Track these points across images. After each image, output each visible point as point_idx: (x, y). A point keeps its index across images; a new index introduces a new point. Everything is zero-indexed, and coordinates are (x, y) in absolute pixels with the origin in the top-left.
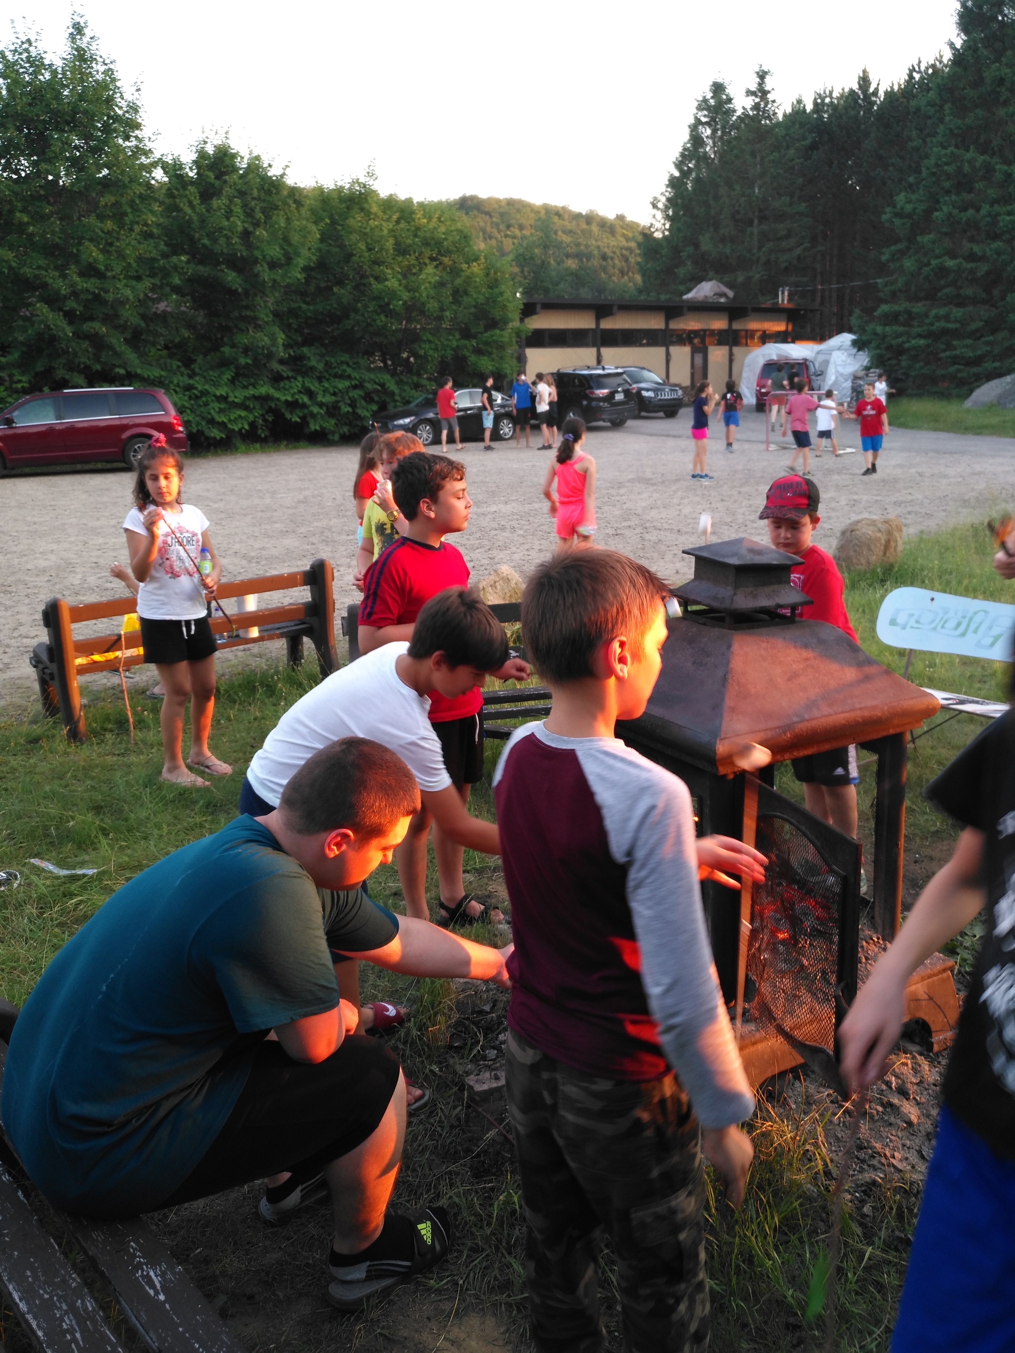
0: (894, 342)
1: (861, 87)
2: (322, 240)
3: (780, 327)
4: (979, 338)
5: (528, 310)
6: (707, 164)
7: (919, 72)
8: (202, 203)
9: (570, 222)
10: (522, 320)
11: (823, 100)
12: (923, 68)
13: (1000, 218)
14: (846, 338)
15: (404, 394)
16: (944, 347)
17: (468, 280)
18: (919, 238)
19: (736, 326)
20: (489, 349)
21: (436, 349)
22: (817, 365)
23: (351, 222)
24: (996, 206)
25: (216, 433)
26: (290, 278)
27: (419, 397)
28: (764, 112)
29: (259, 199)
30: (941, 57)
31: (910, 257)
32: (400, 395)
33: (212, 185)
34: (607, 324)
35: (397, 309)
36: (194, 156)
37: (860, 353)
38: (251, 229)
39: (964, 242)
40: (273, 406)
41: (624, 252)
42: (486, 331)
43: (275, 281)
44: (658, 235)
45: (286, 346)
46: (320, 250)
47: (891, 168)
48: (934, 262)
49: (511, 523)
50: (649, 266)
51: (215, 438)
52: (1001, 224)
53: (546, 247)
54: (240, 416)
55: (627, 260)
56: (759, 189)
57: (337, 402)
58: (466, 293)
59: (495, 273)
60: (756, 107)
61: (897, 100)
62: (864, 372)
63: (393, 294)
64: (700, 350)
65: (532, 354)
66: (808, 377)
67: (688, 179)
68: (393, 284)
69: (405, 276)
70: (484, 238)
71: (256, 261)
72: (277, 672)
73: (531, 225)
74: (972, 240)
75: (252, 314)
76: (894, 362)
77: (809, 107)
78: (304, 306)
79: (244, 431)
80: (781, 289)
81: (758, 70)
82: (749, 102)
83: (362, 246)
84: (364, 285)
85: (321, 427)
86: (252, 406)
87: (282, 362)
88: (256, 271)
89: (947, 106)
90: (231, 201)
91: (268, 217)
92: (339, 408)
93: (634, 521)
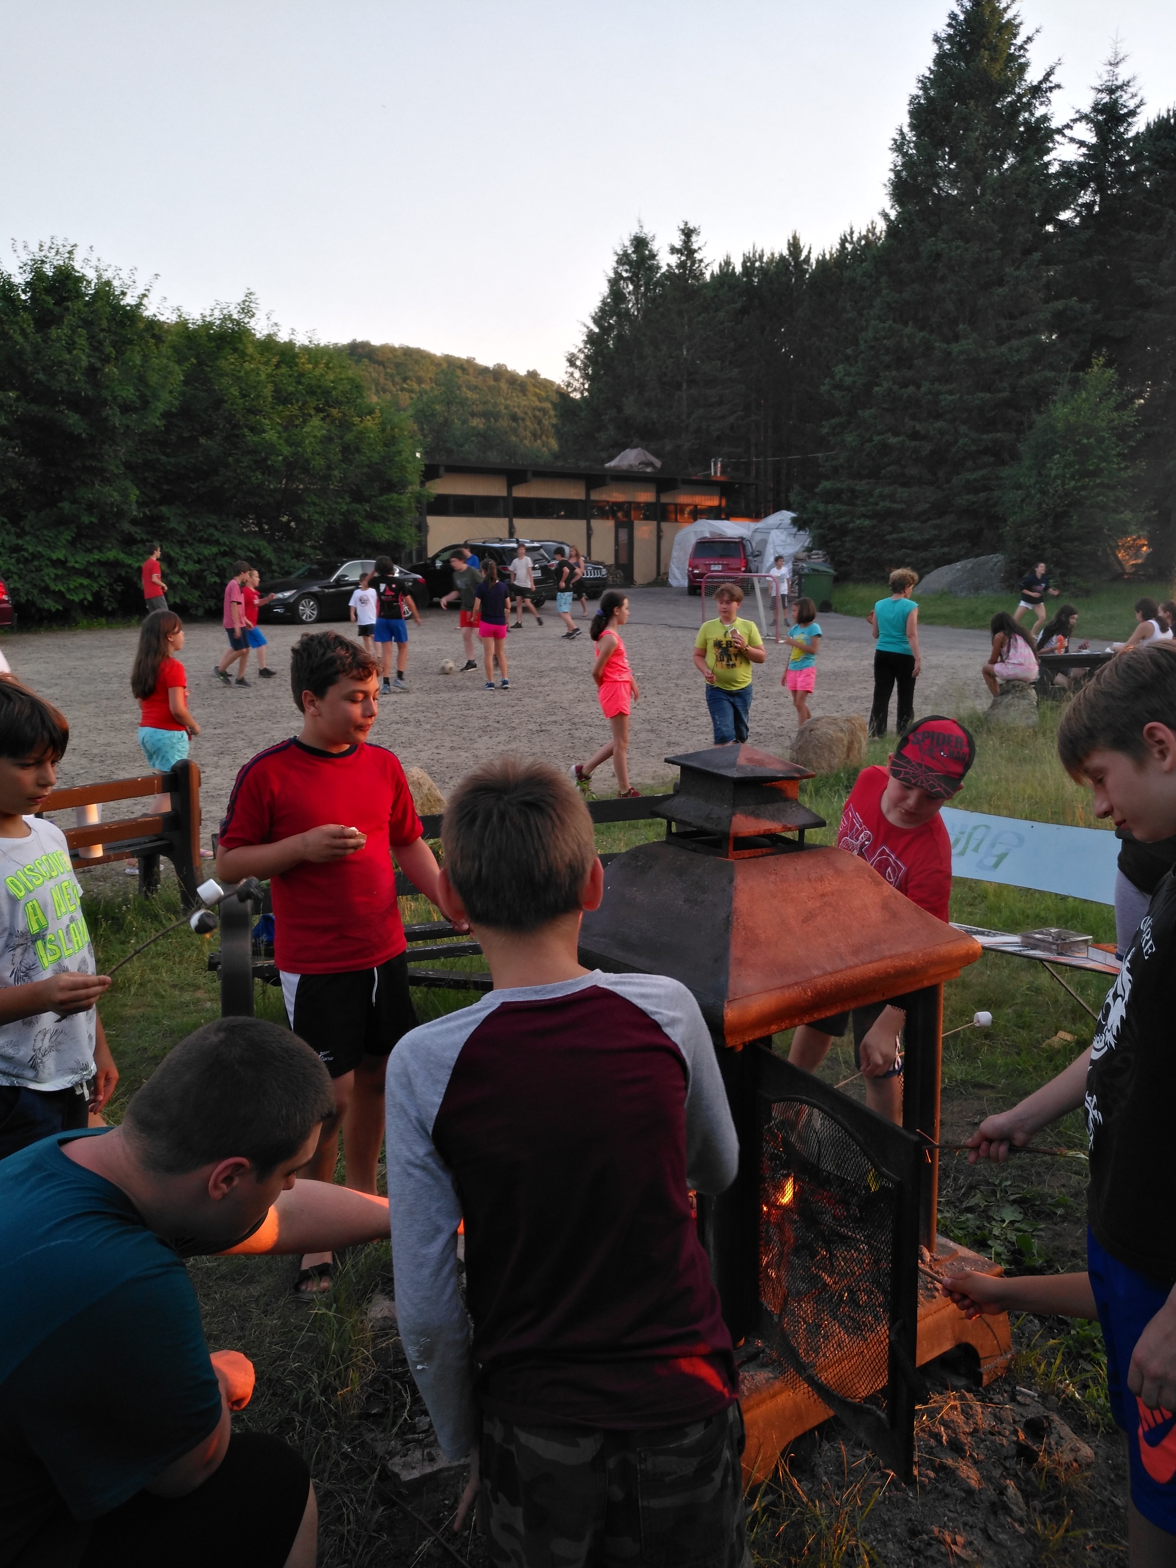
0: (836, 522)
1: (791, 253)
2: (186, 383)
3: (714, 501)
4: (925, 522)
5: (430, 473)
6: (630, 321)
7: (852, 243)
8: (37, 332)
9: (476, 377)
10: (422, 484)
11: (753, 263)
12: (855, 239)
13: (941, 397)
14: (786, 516)
15: (283, 564)
16: (890, 529)
17: (361, 436)
18: (859, 412)
19: (665, 499)
20: (386, 516)
21: (322, 513)
22: (754, 545)
23: (222, 363)
24: (936, 385)
25: (50, 604)
26: (146, 424)
27: (302, 568)
28: (691, 270)
29: (109, 331)
30: (874, 228)
31: (851, 432)
32: (278, 565)
33: (51, 312)
34: (520, 492)
35: (277, 465)
36: (28, 277)
37: (801, 532)
38: (99, 365)
39: (907, 419)
40: (123, 574)
41: (537, 413)
42: (381, 495)
43: (128, 427)
44: (577, 396)
45: (141, 504)
46: (183, 394)
47: (826, 339)
48: (877, 438)
49: (414, 715)
50: (565, 429)
51: (49, 610)
52: (943, 403)
53: (449, 403)
54: (81, 585)
55: (540, 423)
56: (688, 351)
57: (203, 571)
58: (358, 450)
59: (392, 429)
60: (682, 265)
61: (830, 270)
62: (805, 554)
63: (272, 448)
64: (625, 525)
65: (434, 522)
66: (745, 558)
67: (609, 335)
68: (271, 436)
69: (286, 428)
70: (377, 390)
71: (105, 403)
72: (126, 901)
73: (430, 379)
74: (913, 417)
75: (99, 464)
76: (838, 543)
77: (739, 269)
78: (163, 458)
79: (86, 603)
80: (713, 460)
81: (682, 227)
82: (674, 260)
83: (235, 391)
84: (237, 436)
85: (181, 599)
86: (96, 573)
87: (134, 522)
88: (104, 414)
89: (884, 279)
90: (74, 331)
91: (120, 352)
92: (205, 578)
93: (560, 716)
